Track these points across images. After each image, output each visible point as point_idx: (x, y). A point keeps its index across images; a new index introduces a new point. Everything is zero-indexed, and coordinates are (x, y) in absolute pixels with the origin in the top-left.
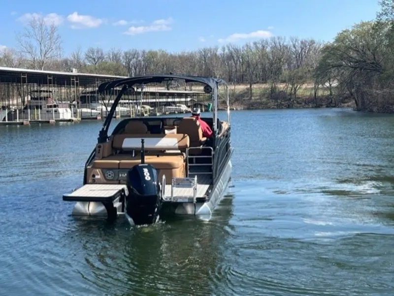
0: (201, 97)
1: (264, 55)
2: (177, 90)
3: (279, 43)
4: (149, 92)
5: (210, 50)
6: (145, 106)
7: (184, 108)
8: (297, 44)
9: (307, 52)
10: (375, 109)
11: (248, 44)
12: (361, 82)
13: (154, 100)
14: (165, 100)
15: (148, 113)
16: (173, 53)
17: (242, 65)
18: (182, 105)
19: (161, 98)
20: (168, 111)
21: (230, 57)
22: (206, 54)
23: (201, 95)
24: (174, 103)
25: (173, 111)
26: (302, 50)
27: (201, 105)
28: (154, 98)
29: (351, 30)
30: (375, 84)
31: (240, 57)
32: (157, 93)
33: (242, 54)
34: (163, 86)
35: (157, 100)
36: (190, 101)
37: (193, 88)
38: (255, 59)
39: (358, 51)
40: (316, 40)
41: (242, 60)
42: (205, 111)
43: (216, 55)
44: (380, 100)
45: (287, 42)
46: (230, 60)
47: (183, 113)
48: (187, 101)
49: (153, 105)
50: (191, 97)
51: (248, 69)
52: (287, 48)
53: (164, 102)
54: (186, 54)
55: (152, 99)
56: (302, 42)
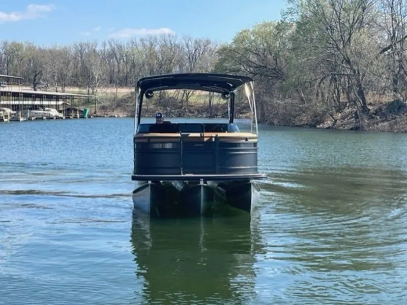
0: (75, 100)
1: (152, 55)
2: (46, 91)
3: (170, 41)
4: (10, 92)
5: (87, 45)
6: (5, 109)
7: (54, 112)
8: (190, 44)
9: (201, 53)
10: (276, 121)
11: (134, 40)
12: (261, 91)
13: (17, 103)
14: (30, 103)
15: (9, 118)
16: (42, 47)
17: (126, 64)
18: (51, 109)
19: (26, 100)
20: (34, 117)
21: (112, 55)
22: (83, 50)
23: (76, 99)
24: (42, 106)
25: (41, 117)
26: (196, 51)
27: (75, 110)
28: (16, 100)
29: (251, 30)
30: (276, 93)
31: (124, 55)
32: (21, 93)
33: (127, 52)
34: (29, 85)
35: (21, 103)
36: (61, 105)
37: (66, 89)
38: (141, 58)
39: (258, 55)
40: (212, 40)
41: (126, 59)
42: (80, 118)
43: (94, 51)
44: (281, 111)
45: (180, 41)
46: (112, 58)
47: (52, 118)
48: (58, 105)
49: (15, 108)
50: (63, 101)
51: (133, 69)
52: (179, 47)
53: (30, 105)
54: (58, 49)
55: (14, 100)
56: (196, 42)
